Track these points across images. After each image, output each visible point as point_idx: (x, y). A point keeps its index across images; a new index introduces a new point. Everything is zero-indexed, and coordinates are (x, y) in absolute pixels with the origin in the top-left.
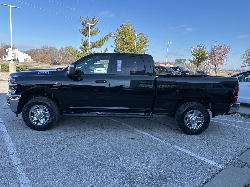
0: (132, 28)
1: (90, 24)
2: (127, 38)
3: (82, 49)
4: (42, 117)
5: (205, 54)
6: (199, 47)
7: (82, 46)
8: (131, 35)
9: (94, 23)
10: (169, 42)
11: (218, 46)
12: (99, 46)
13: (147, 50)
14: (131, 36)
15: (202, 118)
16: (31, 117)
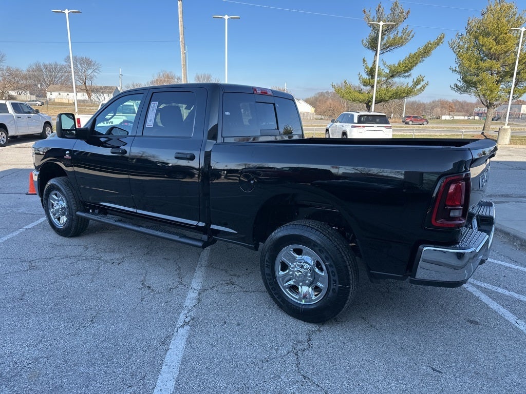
1: (381, 24)
2: (490, 42)
7: (366, 76)
8: (504, 31)
12: (406, 71)
15: (323, 274)
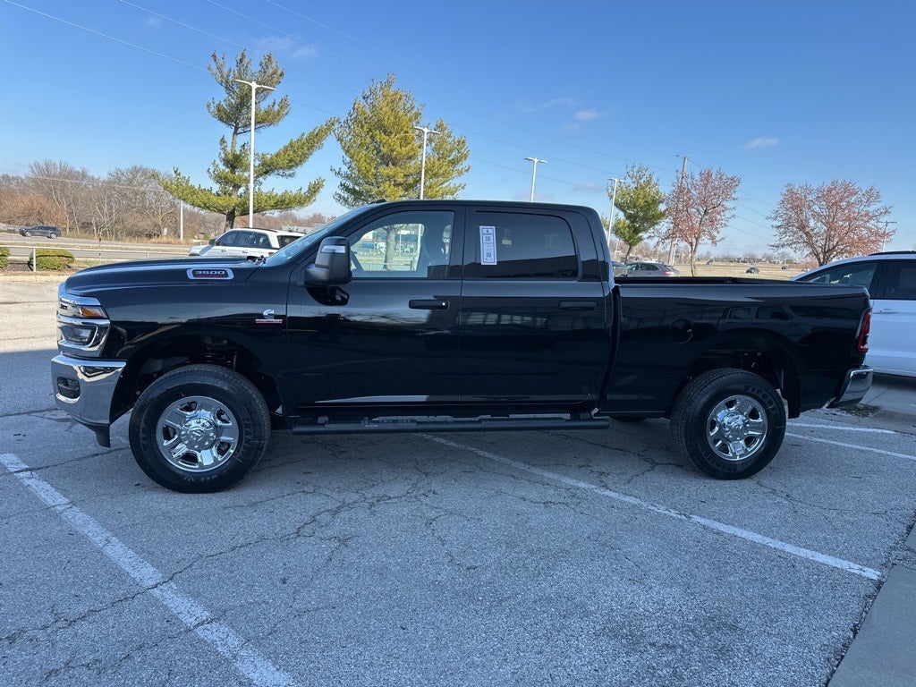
0: (408, 105)
1: (254, 86)
2: (394, 140)
3: (220, 179)
4: (207, 443)
5: (656, 202)
6: (634, 180)
7: (223, 168)
8: (405, 129)
9: (269, 78)
10: (536, 160)
11: (697, 177)
12: (290, 168)
13: (463, 188)
14: (407, 132)
15: (760, 420)
16: (165, 444)
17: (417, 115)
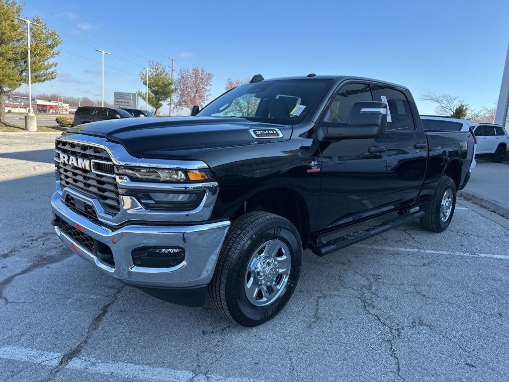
6: (154, 70)
11: (191, 72)
13: (56, 66)
14: (12, 21)
15: (450, 200)
17: (19, 10)
